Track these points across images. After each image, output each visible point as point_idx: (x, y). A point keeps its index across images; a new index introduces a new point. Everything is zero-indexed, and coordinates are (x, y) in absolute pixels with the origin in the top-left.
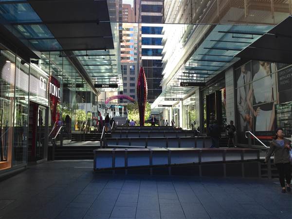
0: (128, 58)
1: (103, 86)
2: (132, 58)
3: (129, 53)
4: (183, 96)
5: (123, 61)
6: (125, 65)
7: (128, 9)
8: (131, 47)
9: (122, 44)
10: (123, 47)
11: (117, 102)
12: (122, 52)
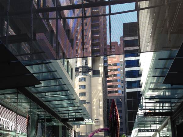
0: (116, 92)
1: (69, 120)
2: (120, 92)
3: (117, 87)
4: (158, 127)
5: (110, 95)
6: (112, 98)
7: (114, 46)
8: (118, 81)
9: (108, 79)
10: (109, 81)
11: (103, 135)
12: (109, 87)
